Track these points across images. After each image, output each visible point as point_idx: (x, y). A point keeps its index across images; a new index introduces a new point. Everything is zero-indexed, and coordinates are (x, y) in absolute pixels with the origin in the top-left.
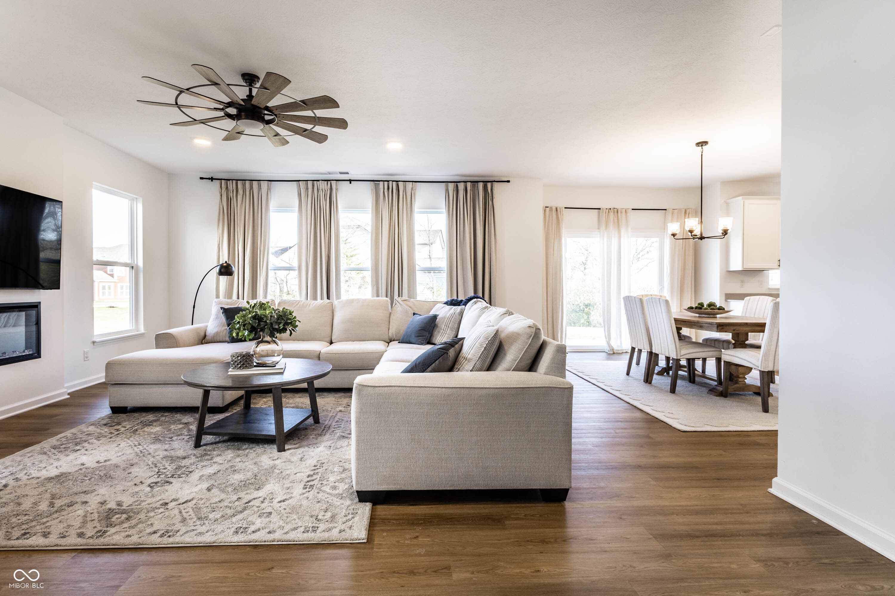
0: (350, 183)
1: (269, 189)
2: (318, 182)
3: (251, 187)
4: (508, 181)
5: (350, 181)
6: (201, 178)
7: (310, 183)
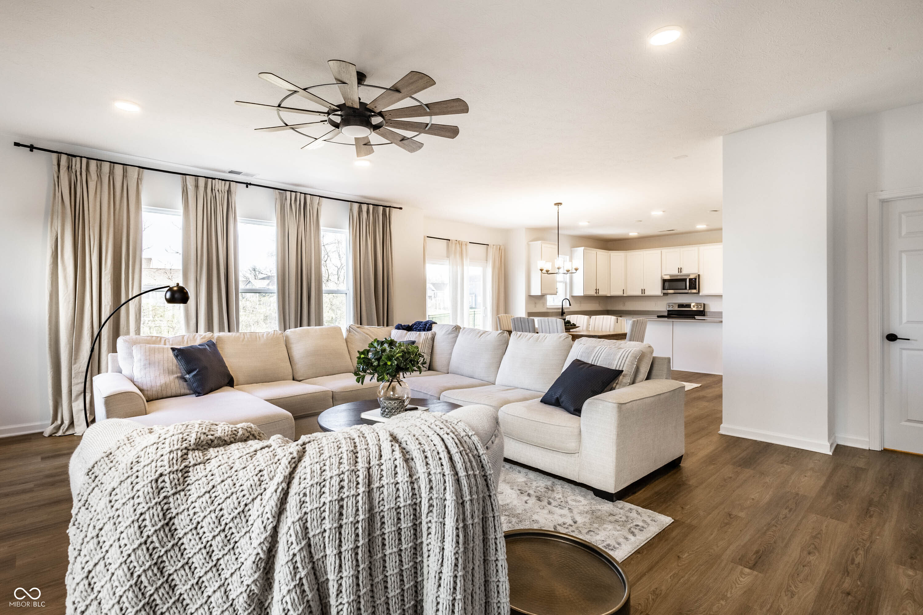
0: (247, 187)
1: (139, 180)
2: (214, 181)
3: (111, 173)
4: (401, 208)
5: (248, 184)
6: (16, 144)
7: (202, 181)
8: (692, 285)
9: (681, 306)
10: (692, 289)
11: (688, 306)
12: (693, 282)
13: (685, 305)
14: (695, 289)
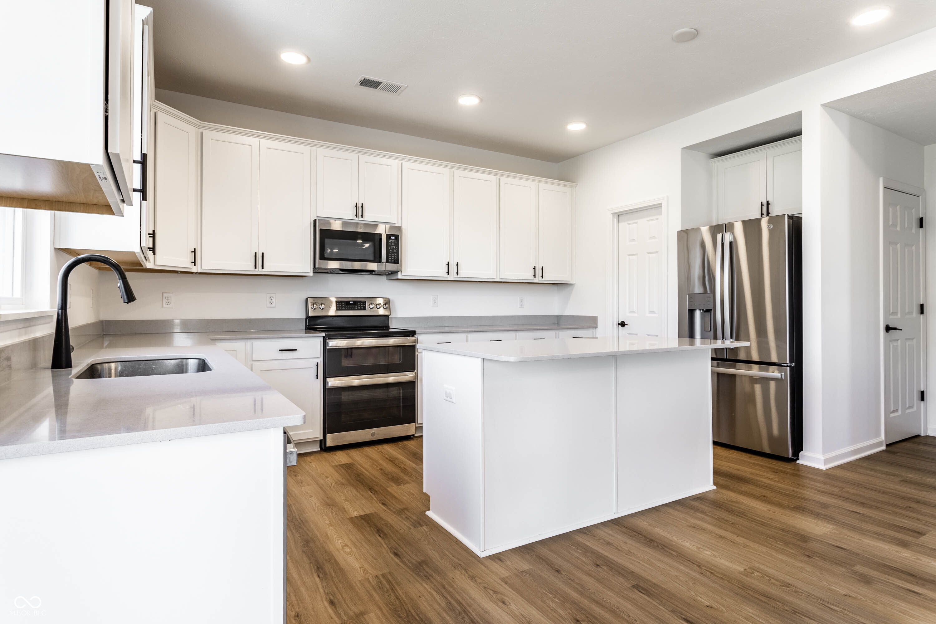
8: (391, 251)
9: (343, 305)
10: (391, 261)
11: (359, 305)
12: (393, 244)
13: (352, 302)
14: (395, 263)
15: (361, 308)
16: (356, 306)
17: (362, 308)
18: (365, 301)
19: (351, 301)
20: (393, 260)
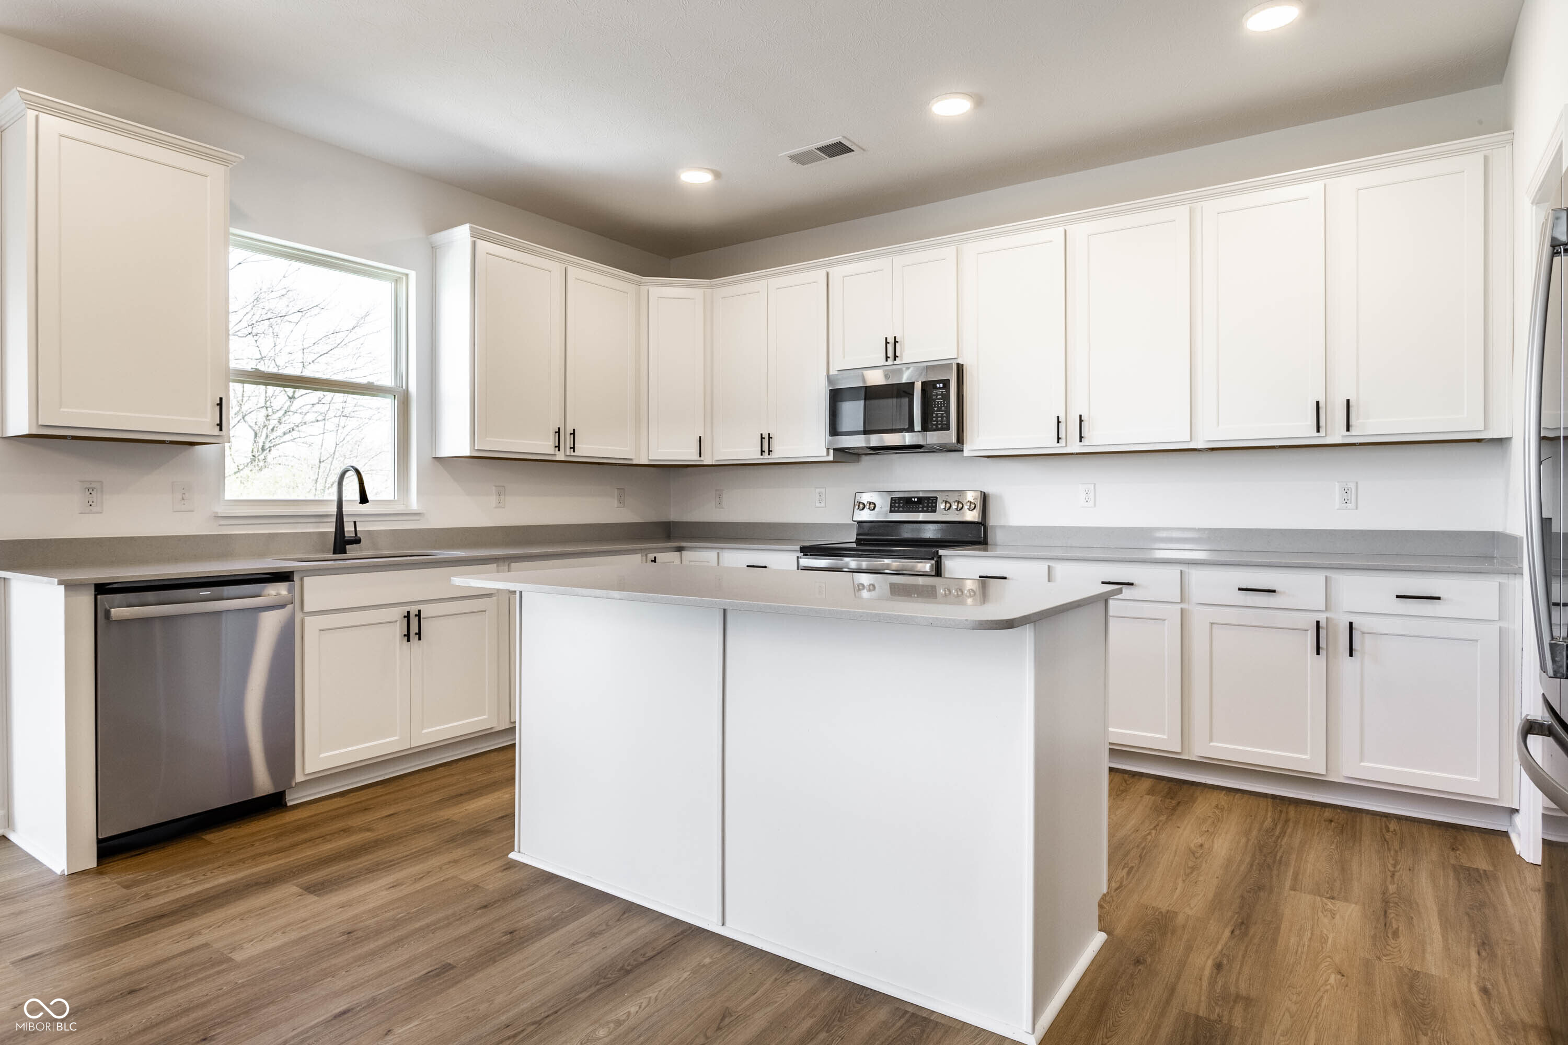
8: (936, 409)
9: (901, 505)
10: (937, 427)
11: (926, 504)
12: (939, 397)
13: (916, 500)
14: (942, 429)
15: (928, 509)
16: (921, 506)
17: (930, 509)
18: (937, 498)
19: (915, 498)
20: (940, 424)
